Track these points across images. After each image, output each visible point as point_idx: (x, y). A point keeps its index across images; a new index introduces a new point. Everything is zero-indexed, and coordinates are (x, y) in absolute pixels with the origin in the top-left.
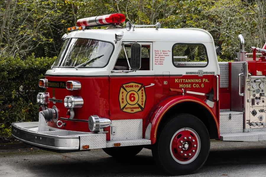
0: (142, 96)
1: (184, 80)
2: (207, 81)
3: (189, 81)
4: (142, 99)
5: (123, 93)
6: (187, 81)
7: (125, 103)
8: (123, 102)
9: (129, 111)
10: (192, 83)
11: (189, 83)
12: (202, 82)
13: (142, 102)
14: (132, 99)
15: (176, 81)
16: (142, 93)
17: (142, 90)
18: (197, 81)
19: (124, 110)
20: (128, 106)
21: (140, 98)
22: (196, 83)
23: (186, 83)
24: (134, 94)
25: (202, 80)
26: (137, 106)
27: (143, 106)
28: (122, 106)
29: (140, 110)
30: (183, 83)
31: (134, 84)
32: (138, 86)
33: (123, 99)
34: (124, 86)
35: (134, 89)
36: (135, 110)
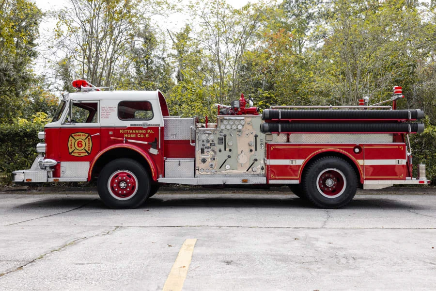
0: (89, 143)
1: (129, 131)
2: (151, 132)
3: (134, 131)
4: (89, 145)
5: (71, 140)
6: (131, 132)
7: (73, 148)
8: (71, 148)
9: (77, 155)
10: (136, 134)
11: (133, 134)
12: (147, 133)
13: (89, 148)
14: (80, 145)
15: (121, 131)
16: (89, 141)
17: (89, 139)
18: (141, 131)
19: (73, 154)
20: (76, 151)
21: (87, 145)
22: (141, 134)
23: (131, 134)
24: (81, 142)
25: (147, 131)
26: (84, 151)
27: (90, 152)
28: (71, 151)
29: (86, 154)
30: (127, 133)
31: (81, 134)
32: (85, 135)
33: (71, 145)
34: (73, 135)
35: (82, 137)
36: (82, 155)
